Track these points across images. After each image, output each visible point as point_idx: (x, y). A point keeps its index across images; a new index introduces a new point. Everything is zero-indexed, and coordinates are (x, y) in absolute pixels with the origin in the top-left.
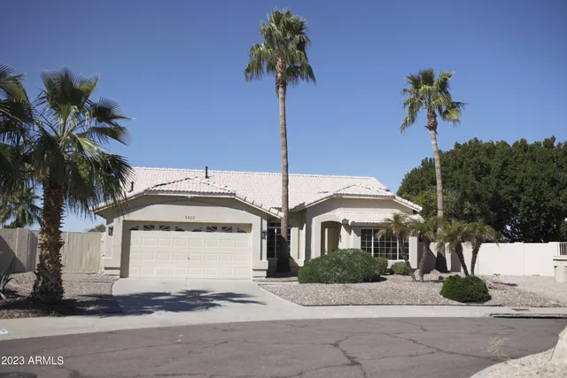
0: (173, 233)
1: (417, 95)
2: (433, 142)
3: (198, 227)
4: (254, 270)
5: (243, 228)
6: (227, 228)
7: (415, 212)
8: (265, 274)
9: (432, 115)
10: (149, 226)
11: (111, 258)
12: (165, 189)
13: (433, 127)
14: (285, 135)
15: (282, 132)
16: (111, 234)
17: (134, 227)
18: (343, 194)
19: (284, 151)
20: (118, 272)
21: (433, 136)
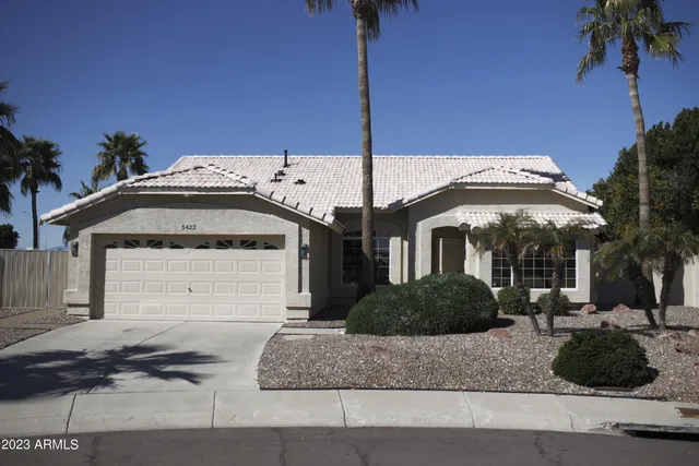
0: (166, 252)
1: (604, 16)
2: (632, 93)
3: (203, 242)
4: (289, 308)
5: (273, 243)
6: (249, 243)
7: (591, 210)
8: (306, 314)
9: (631, 49)
10: (131, 241)
11: (76, 290)
12: (160, 184)
13: (632, 67)
14: (366, 94)
15: (361, 88)
16: (75, 254)
17: (110, 243)
18: (466, 184)
19: (364, 120)
20: (86, 311)
21: (631, 83)
